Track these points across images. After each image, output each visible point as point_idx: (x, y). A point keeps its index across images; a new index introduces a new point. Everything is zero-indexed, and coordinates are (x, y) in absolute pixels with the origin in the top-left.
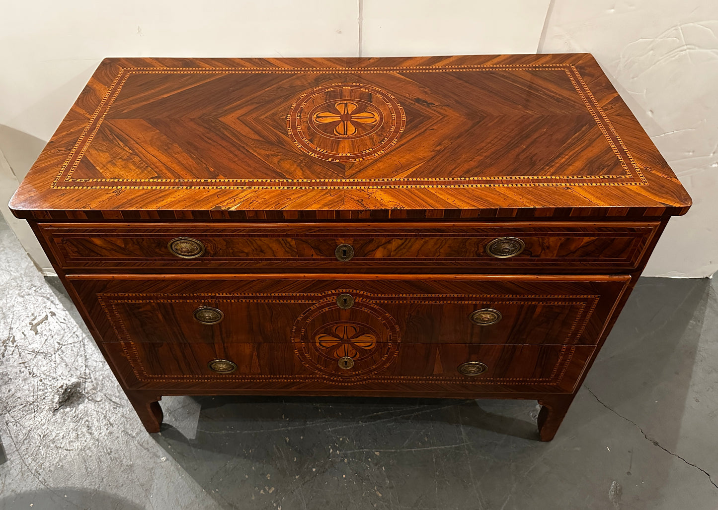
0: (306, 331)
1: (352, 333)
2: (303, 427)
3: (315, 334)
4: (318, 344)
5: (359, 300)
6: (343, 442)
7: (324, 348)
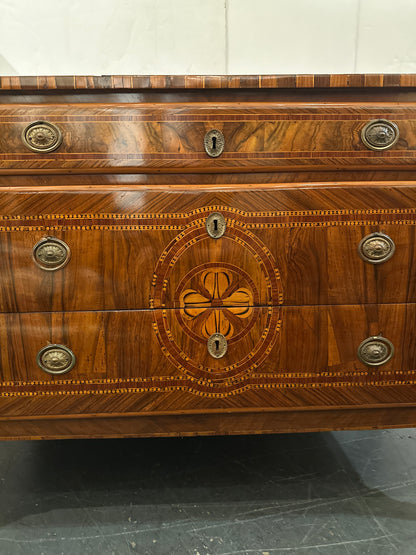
0: (169, 284)
1: (223, 287)
2: (156, 529)
3: (180, 290)
4: (182, 311)
5: (232, 223)
6: (213, 544)
7: (191, 318)
